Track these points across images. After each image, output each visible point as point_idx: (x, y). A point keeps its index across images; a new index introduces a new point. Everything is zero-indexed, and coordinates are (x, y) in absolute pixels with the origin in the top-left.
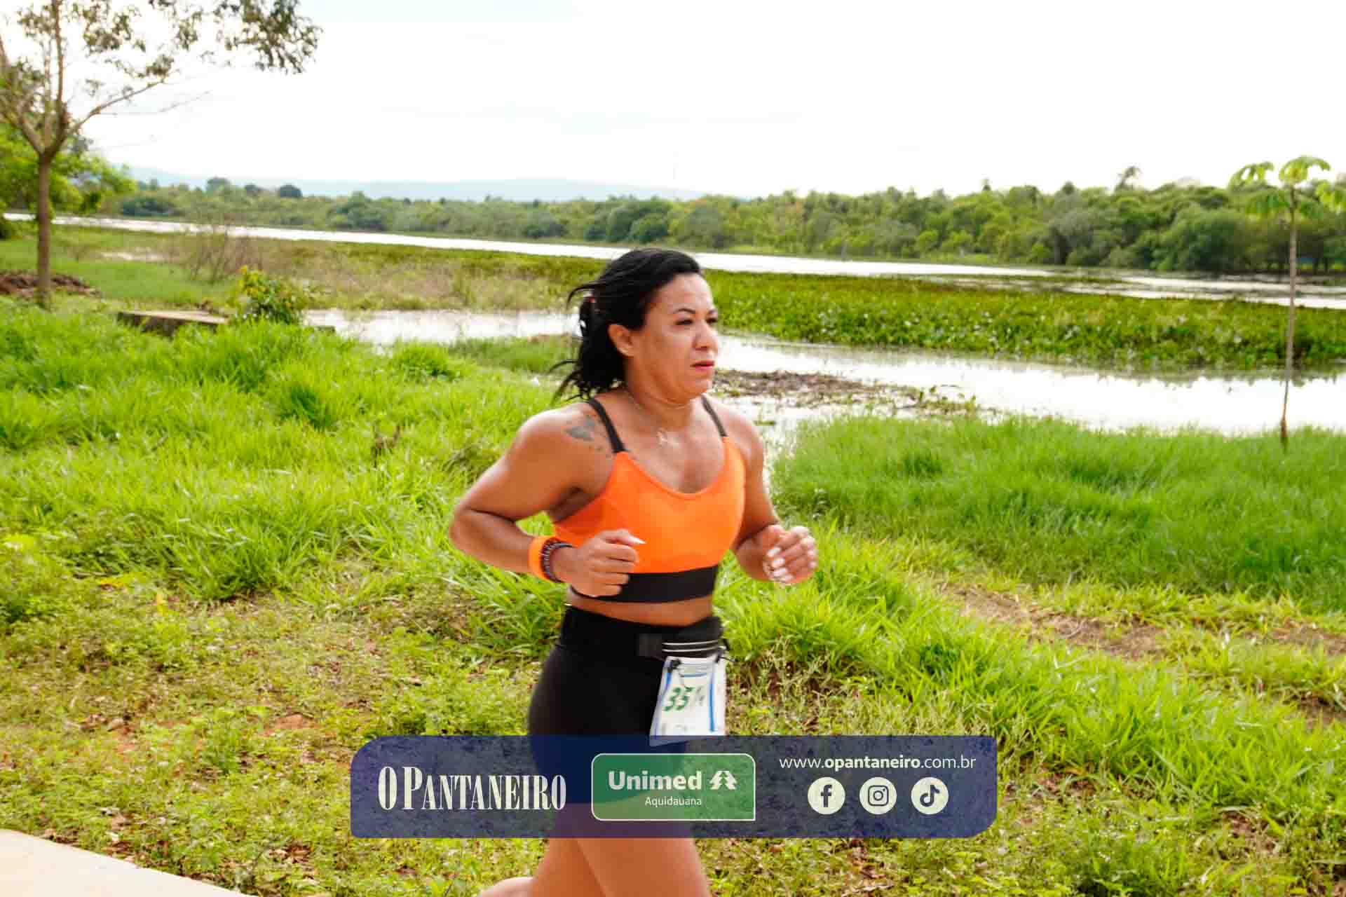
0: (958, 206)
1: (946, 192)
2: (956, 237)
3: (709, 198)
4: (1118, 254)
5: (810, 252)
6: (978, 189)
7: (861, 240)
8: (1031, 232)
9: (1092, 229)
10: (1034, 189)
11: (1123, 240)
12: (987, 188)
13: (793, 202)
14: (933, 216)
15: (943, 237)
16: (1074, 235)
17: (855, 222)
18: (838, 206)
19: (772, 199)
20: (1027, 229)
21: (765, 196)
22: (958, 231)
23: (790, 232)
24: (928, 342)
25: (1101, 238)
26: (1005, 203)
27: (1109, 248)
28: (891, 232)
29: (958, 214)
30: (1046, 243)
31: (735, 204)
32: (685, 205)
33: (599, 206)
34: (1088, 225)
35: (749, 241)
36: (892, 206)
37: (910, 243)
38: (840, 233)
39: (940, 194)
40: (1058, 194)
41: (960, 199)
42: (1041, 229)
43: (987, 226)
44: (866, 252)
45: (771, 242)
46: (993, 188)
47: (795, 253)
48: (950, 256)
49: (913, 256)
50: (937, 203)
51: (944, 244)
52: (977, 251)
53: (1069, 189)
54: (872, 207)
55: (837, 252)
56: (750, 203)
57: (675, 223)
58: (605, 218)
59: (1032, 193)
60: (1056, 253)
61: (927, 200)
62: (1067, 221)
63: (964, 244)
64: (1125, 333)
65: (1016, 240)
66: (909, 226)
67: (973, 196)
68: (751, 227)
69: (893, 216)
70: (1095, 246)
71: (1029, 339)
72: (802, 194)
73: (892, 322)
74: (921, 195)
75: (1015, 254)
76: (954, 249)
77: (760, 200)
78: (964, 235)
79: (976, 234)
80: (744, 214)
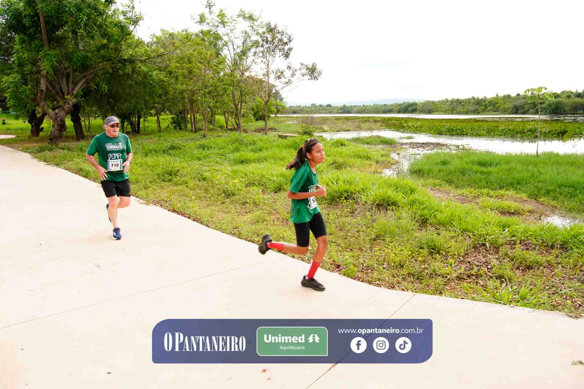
0: (490, 100)
1: (487, 97)
2: (489, 108)
3: (427, 101)
4: (531, 111)
5: (452, 113)
6: (495, 96)
7: (465, 110)
8: (509, 106)
9: (524, 105)
10: (509, 95)
11: (533, 107)
12: (497, 96)
13: (448, 101)
14: (483, 103)
15: (486, 108)
16: (520, 106)
17: (463, 105)
18: (459, 102)
19: (443, 101)
20: (508, 105)
21: (441, 100)
22: (489, 106)
23: (447, 108)
24: (469, 134)
25: (526, 107)
26: (502, 99)
27: (529, 109)
28: (472, 107)
29: (489, 102)
30: (512, 109)
31: (433, 102)
32: (421, 103)
33: (400, 104)
34: (523, 104)
35: (437, 111)
36: (473, 101)
37: (477, 110)
38: (460, 108)
39: (485, 98)
40: (516, 96)
41: (490, 99)
42: (511, 105)
43: (497, 105)
44: (466, 113)
45: (443, 111)
46: (499, 95)
47: (449, 114)
48: (487, 113)
49: (478, 113)
50: (484, 100)
51: (486, 110)
52: (495, 111)
53: (518, 95)
54: (468, 101)
55: (459, 113)
56: (437, 102)
57: (418, 108)
58: (402, 108)
59: (509, 96)
60: (515, 111)
61: (482, 99)
62: (518, 103)
63: (491, 110)
64: (519, 130)
65: (505, 108)
66: (477, 106)
67: (493, 98)
68: (438, 107)
69: (473, 104)
70: (525, 109)
71: (494, 133)
72: (450, 99)
73: (460, 130)
74: (480, 98)
75: (505, 112)
76: (489, 111)
77: (440, 101)
78: (491, 107)
79: (494, 107)
80: (436, 105)
